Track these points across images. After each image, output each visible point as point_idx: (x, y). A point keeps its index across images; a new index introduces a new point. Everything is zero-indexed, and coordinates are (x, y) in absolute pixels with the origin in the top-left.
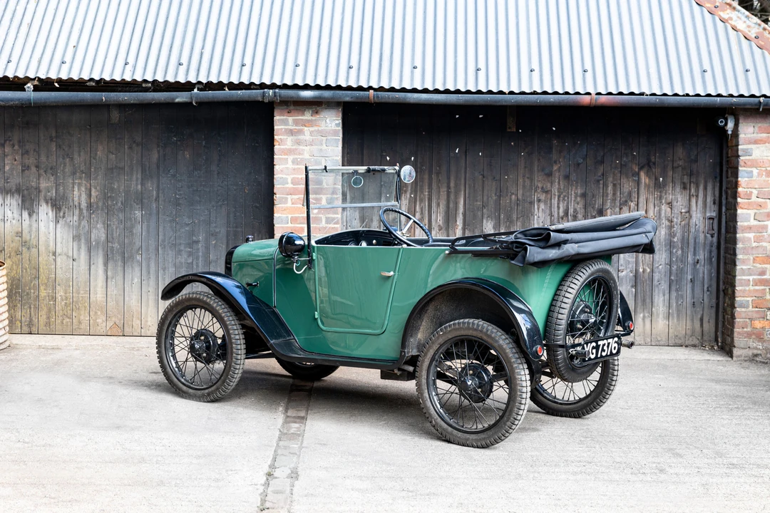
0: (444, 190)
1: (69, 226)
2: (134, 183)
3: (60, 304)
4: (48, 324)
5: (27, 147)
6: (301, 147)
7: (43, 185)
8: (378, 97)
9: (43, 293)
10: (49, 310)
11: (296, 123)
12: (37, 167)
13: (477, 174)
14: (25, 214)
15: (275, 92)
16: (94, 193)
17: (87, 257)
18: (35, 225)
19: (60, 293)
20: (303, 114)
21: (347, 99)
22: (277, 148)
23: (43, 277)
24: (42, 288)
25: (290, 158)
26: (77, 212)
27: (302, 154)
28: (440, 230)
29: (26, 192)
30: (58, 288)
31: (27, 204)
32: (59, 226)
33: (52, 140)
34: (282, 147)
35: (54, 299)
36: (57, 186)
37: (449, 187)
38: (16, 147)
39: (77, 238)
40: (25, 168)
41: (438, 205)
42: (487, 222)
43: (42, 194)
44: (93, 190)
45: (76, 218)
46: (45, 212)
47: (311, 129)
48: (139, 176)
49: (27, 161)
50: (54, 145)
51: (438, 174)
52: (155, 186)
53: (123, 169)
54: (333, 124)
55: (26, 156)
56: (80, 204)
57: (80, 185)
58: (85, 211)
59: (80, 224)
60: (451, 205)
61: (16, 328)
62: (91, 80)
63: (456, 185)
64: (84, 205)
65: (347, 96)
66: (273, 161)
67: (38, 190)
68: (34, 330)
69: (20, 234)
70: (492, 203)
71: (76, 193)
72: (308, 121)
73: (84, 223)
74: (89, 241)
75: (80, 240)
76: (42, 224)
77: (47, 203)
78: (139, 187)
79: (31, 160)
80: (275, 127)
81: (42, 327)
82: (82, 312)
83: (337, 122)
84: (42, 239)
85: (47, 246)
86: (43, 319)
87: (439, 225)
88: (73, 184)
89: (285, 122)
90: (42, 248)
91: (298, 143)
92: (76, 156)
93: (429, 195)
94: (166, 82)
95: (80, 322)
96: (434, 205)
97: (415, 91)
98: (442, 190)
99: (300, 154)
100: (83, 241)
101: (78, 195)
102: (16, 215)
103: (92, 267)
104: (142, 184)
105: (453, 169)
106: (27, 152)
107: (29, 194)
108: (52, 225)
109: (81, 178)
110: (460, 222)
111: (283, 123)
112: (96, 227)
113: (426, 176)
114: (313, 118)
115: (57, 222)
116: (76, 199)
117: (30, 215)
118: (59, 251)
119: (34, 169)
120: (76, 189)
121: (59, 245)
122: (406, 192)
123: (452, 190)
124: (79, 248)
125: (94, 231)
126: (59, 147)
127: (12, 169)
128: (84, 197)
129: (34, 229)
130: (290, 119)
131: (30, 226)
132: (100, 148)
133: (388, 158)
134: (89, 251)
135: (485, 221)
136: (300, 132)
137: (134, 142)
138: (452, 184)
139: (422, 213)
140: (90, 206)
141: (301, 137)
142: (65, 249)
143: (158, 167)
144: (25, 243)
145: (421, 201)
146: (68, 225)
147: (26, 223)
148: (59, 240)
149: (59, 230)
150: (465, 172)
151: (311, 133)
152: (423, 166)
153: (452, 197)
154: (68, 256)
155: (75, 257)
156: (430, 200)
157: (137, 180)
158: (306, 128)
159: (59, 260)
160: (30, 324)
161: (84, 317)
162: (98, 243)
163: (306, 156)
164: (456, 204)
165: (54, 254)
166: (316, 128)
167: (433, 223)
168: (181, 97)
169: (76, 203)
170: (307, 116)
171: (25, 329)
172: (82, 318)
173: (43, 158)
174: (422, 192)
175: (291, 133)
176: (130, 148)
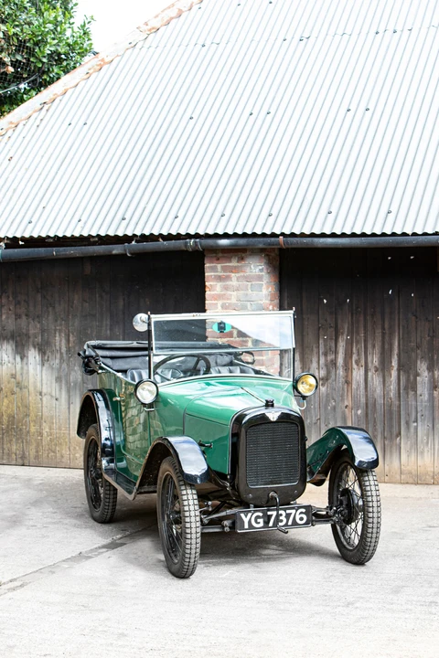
0: (378, 332)
1: (53, 368)
2: (104, 328)
3: (46, 439)
4: (37, 457)
5: (19, 298)
6: (229, 292)
7: (32, 332)
8: (287, 243)
9: (33, 429)
10: (38, 446)
11: (224, 269)
12: (26, 315)
13: (410, 315)
14: (18, 359)
15: (195, 242)
16: (71, 339)
17: (67, 397)
18: (25, 368)
19: (46, 430)
20: (230, 262)
21: (261, 246)
22: (208, 293)
23: (32, 414)
24: (32, 424)
25: (220, 303)
26: (58, 356)
27: (230, 299)
28: (376, 371)
29: (18, 338)
30: (44, 424)
31: (19, 348)
32: (44, 368)
33: (38, 292)
34: (212, 293)
35: (41, 434)
36: (43, 331)
37: (383, 328)
38: (11, 299)
39: (58, 379)
40: (18, 316)
41: (374, 346)
42: (421, 363)
43: (31, 340)
44: (71, 335)
45: (57, 361)
46: (33, 355)
47: (237, 275)
48: (108, 323)
49: (19, 311)
50: (39, 295)
51: (373, 315)
52: (121, 330)
53: (94, 316)
54: (257, 270)
55: (18, 306)
56: (60, 348)
57: (60, 331)
58: (65, 355)
59: (60, 367)
60: (386, 347)
61: (12, 459)
62: (48, 237)
63: (391, 327)
64: (64, 349)
65: (260, 242)
66: (204, 306)
67: (28, 336)
68: (26, 462)
69: (14, 376)
70: (425, 345)
71: (57, 338)
72: (235, 267)
73: (64, 365)
74: (68, 383)
75: (61, 381)
76: (31, 367)
77: (35, 348)
78: (108, 332)
79: (22, 310)
80: (206, 274)
81: (32, 460)
82: (64, 447)
83: (260, 267)
84: (31, 380)
85: (35, 387)
86: (33, 453)
87: (375, 367)
88: (55, 330)
89: (214, 269)
90: (31, 388)
91: (226, 288)
92: (57, 305)
93: (365, 336)
94: (116, 236)
95: (62, 457)
96: (369, 346)
97: (323, 235)
98: (377, 331)
99: (228, 299)
100: (64, 382)
101: (60, 341)
102: (11, 359)
103: (71, 406)
104: (111, 330)
105: (387, 310)
106: (19, 303)
107: (21, 340)
108: (39, 367)
109: (61, 325)
110: (395, 363)
111: (212, 271)
112: (73, 370)
113: (362, 318)
114: (239, 264)
115: (43, 365)
116: (57, 344)
117: (22, 359)
118: (44, 391)
119: (24, 318)
120: (57, 335)
121: (44, 386)
122: (343, 334)
123: (387, 331)
124: (61, 389)
125: (73, 373)
126: (44, 297)
127: (7, 318)
128: (64, 341)
129: (25, 371)
130: (219, 266)
131: (22, 368)
132: (76, 297)
133: (325, 301)
134: (68, 391)
135: (419, 362)
136: (228, 278)
137: (104, 291)
138: (386, 326)
139: (358, 355)
140: (69, 350)
141: (229, 283)
142: (49, 389)
143: (124, 313)
144: (18, 384)
145: (357, 342)
146: (51, 367)
147: (19, 366)
148: (44, 382)
149: (44, 372)
150: (399, 313)
151: (238, 279)
152: (357, 308)
153: (387, 338)
154: (52, 396)
155: (58, 396)
156: (366, 341)
157: (106, 325)
158: (233, 275)
159: (44, 399)
160: (23, 457)
161: (65, 452)
162: (75, 384)
163: (234, 301)
164: (391, 345)
165: (41, 394)
166: (242, 274)
167: (370, 365)
168: (117, 250)
169: (58, 348)
170: (234, 263)
171: (20, 461)
172: (63, 452)
173: (31, 309)
174: (358, 334)
175: (220, 279)
176: (101, 296)
